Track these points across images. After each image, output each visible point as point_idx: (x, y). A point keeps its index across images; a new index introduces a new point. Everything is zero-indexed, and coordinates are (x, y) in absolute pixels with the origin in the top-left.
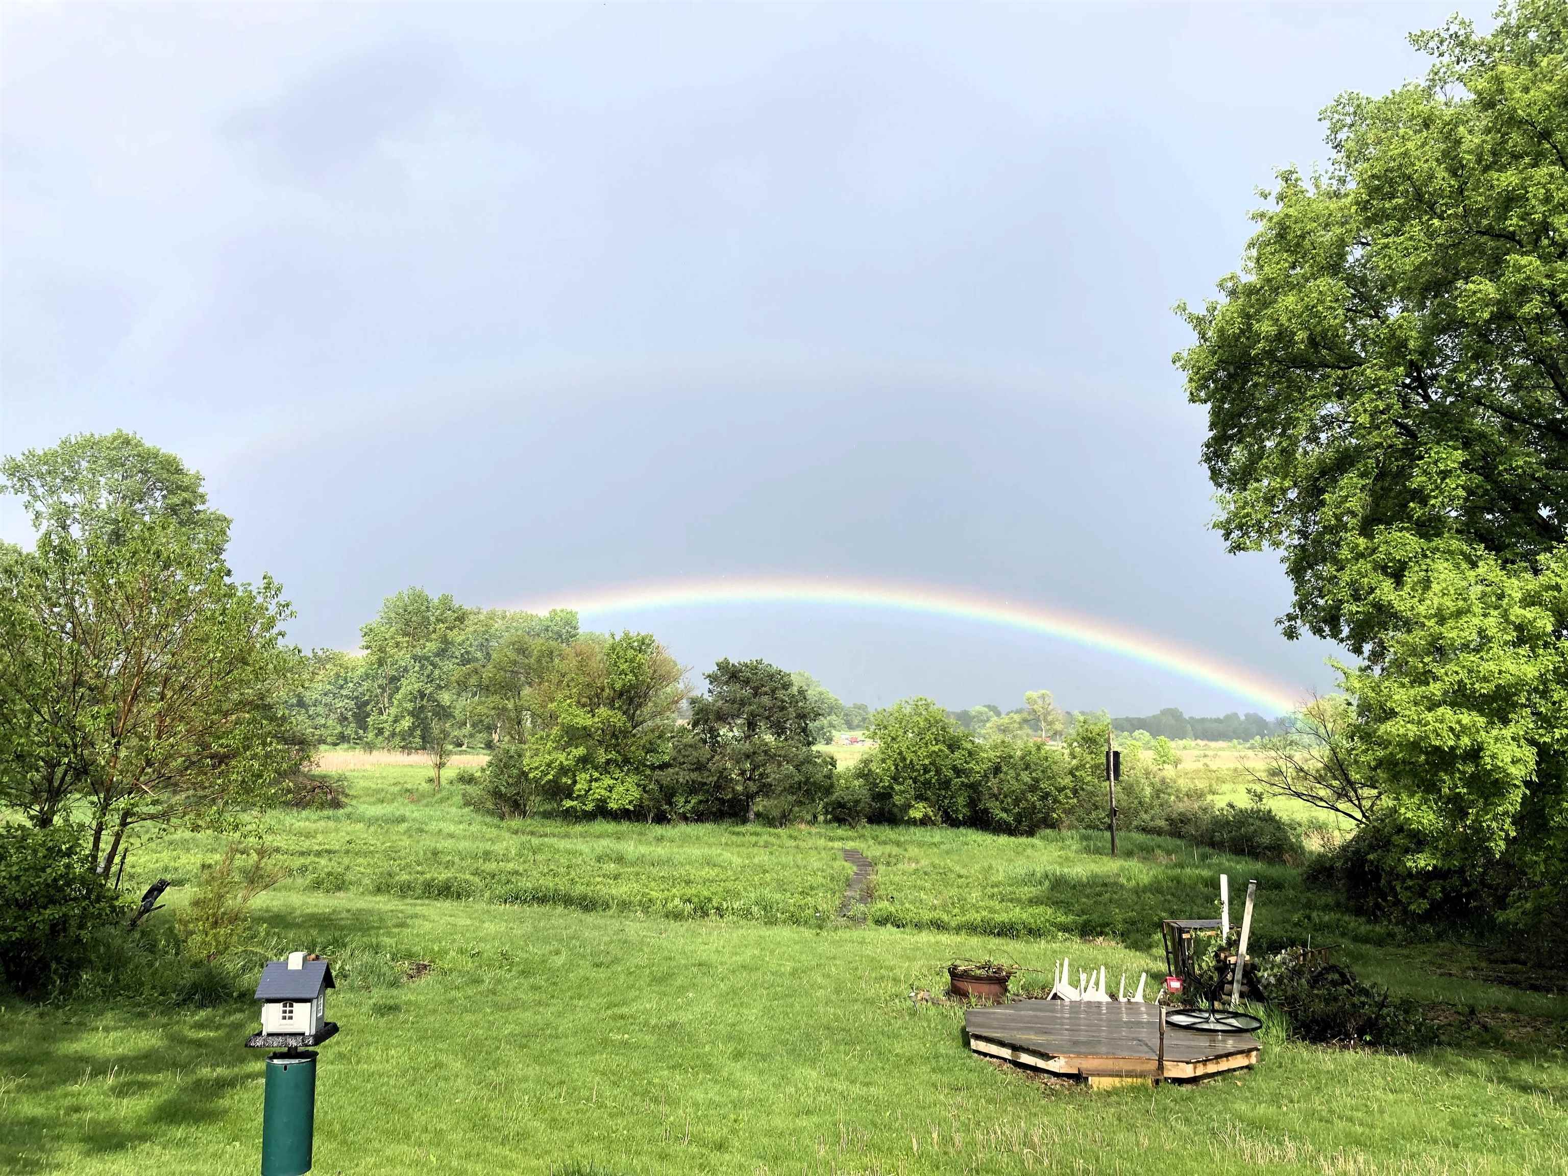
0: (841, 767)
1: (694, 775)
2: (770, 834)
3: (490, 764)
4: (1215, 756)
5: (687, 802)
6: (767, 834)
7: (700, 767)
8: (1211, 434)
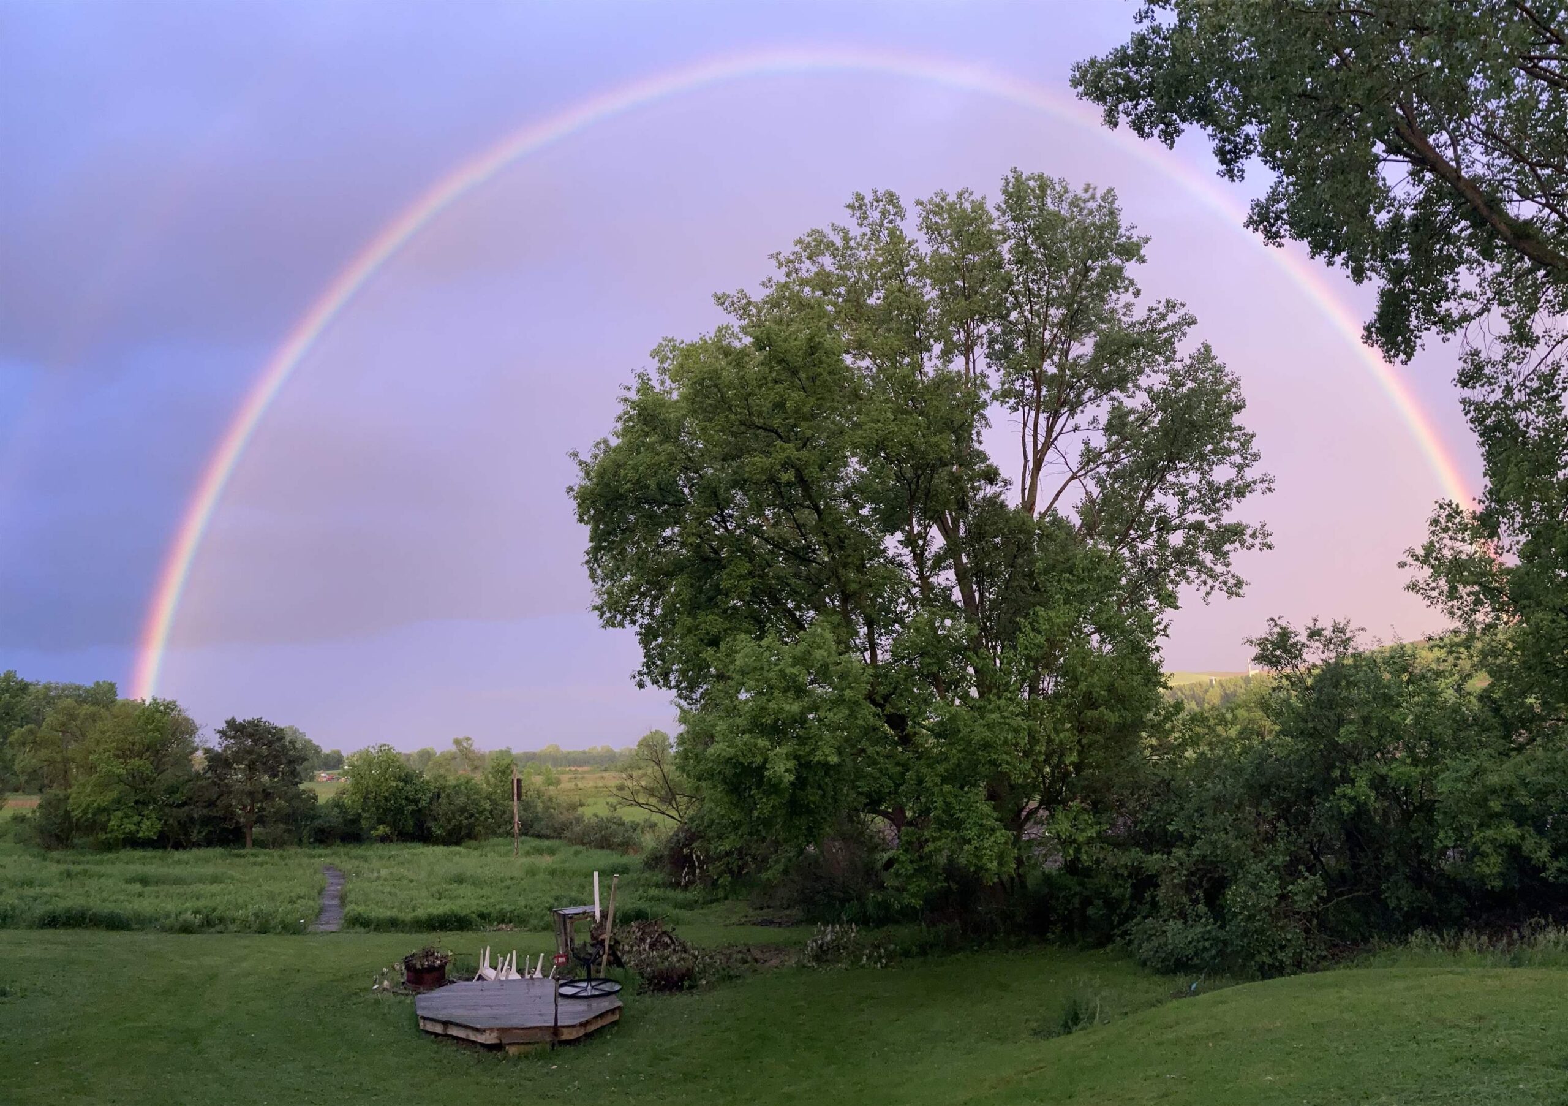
0: (322, 800)
1: (205, 811)
2: (265, 854)
3: (40, 806)
4: (583, 778)
5: (200, 832)
6: (263, 855)
7: (211, 804)
8: (592, 544)
